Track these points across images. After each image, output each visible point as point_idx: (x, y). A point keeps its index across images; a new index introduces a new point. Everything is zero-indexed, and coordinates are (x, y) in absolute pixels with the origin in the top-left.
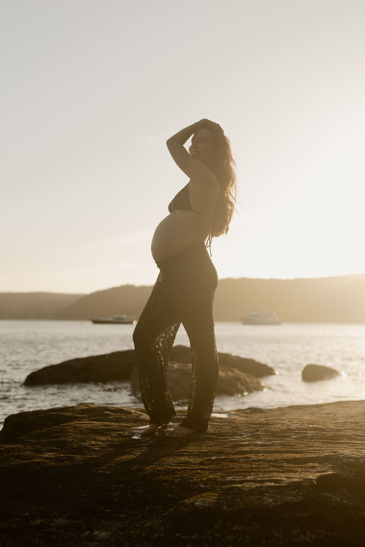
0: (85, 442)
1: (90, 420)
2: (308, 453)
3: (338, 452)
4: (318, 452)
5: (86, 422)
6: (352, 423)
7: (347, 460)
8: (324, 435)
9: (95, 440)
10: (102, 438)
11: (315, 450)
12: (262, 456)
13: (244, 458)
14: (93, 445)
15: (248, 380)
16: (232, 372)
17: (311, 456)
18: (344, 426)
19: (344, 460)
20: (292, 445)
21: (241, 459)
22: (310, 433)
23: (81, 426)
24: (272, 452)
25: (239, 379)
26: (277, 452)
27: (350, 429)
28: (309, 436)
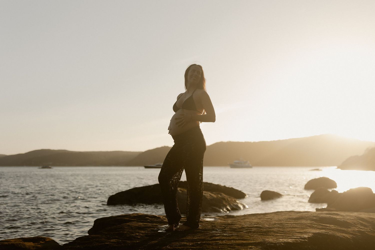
0: (133, 234)
1: (137, 222)
2: (249, 240)
3: (266, 240)
4: (255, 240)
5: (135, 223)
6: (278, 224)
7: (270, 244)
8: (261, 230)
9: (139, 233)
10: (143, 232)
11: (254, 239)
12: (225, 242)
13: (215, 243)
14: (137, 235)
15: (229, 199)
16: (221, 195)
17: (251, 242)
18: (273, 226)
19: (268, 244)
20: (242, 236)
21: (213, 243)
22: (253, 230)
23: (132, 225)
24: (231, 240)
25: (224, 199)
26: (233, 240)
27: (276, 227)
28: (253, 231)
